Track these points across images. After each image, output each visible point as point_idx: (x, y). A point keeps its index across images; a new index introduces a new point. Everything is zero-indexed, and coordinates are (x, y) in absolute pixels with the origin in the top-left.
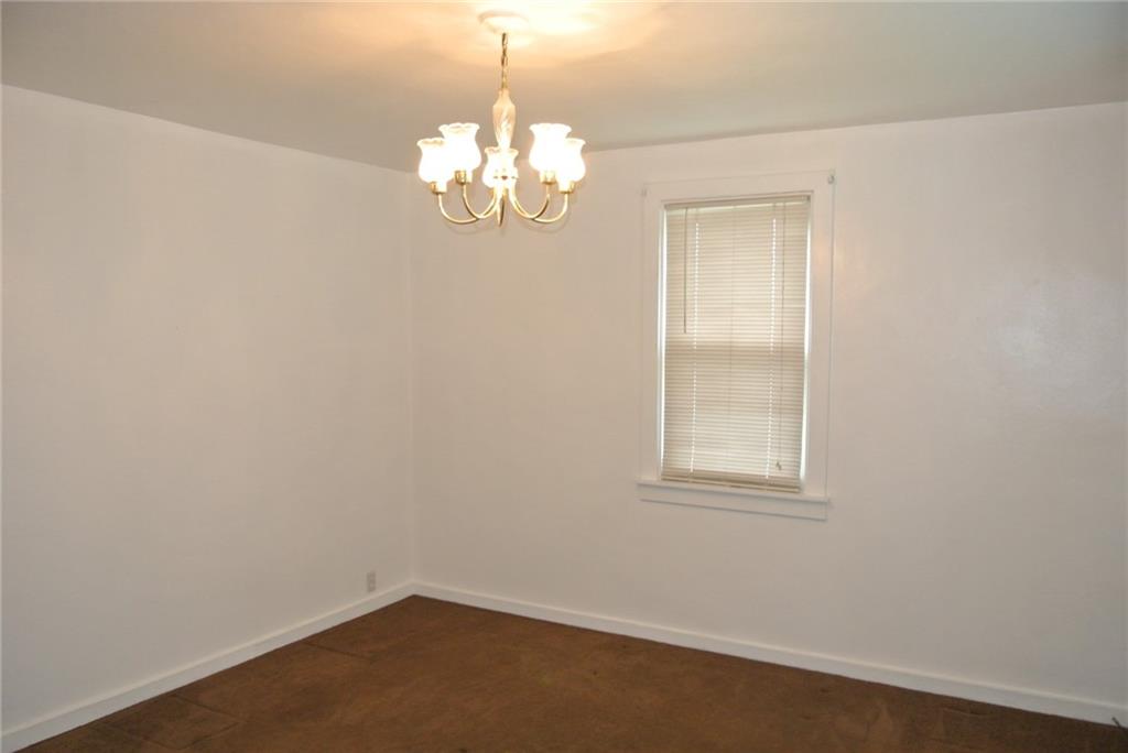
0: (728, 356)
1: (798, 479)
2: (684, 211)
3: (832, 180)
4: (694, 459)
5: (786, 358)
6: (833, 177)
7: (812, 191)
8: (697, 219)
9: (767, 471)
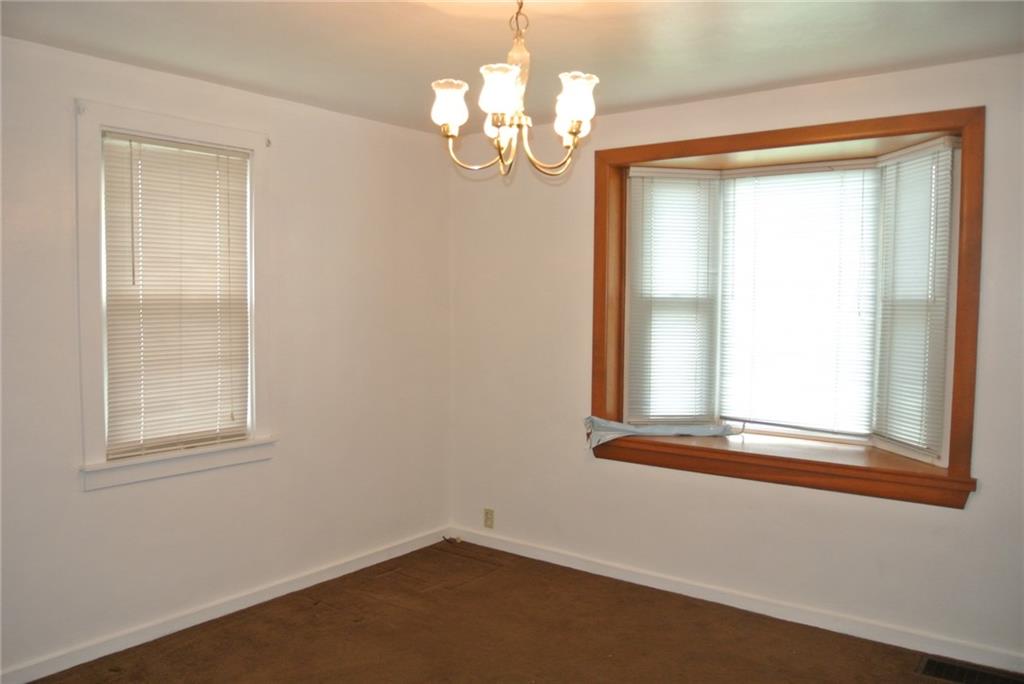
0: (176, 310)
1: (246, 426)
2: (127, 143)
3: (269, 143)
4: (143, 429)
5: (233, 308)
6: (269, 142)
7: (252, 150)
8: (140, 155)
9: (218, 425)
